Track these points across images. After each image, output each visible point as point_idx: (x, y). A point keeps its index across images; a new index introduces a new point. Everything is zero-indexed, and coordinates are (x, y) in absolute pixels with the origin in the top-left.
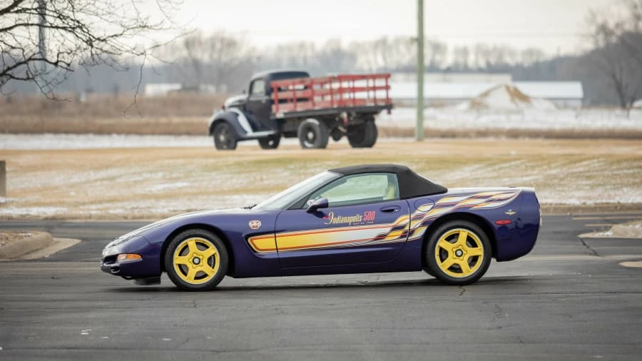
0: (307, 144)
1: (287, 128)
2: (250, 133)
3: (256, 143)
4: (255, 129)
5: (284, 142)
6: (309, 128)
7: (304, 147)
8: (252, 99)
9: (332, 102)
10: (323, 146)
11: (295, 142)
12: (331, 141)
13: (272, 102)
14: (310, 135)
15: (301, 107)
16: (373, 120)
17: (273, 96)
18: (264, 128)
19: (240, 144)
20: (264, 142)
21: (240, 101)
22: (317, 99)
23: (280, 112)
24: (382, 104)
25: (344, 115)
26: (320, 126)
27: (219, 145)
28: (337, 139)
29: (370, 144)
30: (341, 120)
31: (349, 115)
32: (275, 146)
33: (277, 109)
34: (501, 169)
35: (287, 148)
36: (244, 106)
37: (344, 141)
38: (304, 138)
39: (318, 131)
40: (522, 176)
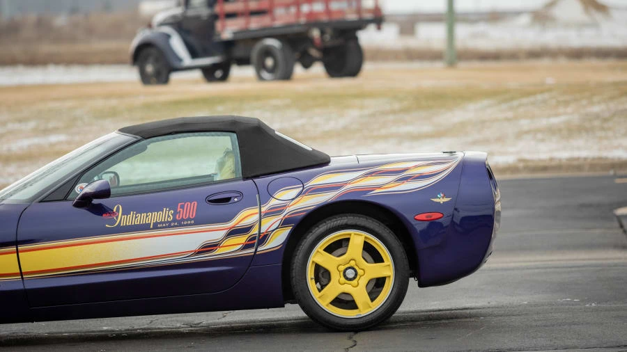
0: (265, 75)
1: (239, 52)
2: (187, 60)
3: (198, 74)
4: (194, 54)
5: (236, 72)
6: (268, 52)
7: (261, 78)
8: (191, 13)
9: (298, 14)
10: (287, 76)
11: (248, 72)
12: (298, 70)
13: (215, 17)
14: (269, 62)
15: (255, 24)
16: (356, 39)
17: (217, 9)
18: (206, 53)
19: (175, 77)
20: (209, 73)
21: (174, 17)
22: (279, 12)
23: (227, 30)
24: (368, 16)
25: (316, 33)
26: (282, 49)
27: (145, 79)
28: (307, 65)
29: (354, 72)
30: (311, 41)
31: (323, 33)
32: (224, 78)
33: (224, 27)
34: (520, 105)
35: (242, 80)
36: (179, 25)
37: (318, 69)
38: (261, 67)
39: (279, 56)
40: (549, 116)
